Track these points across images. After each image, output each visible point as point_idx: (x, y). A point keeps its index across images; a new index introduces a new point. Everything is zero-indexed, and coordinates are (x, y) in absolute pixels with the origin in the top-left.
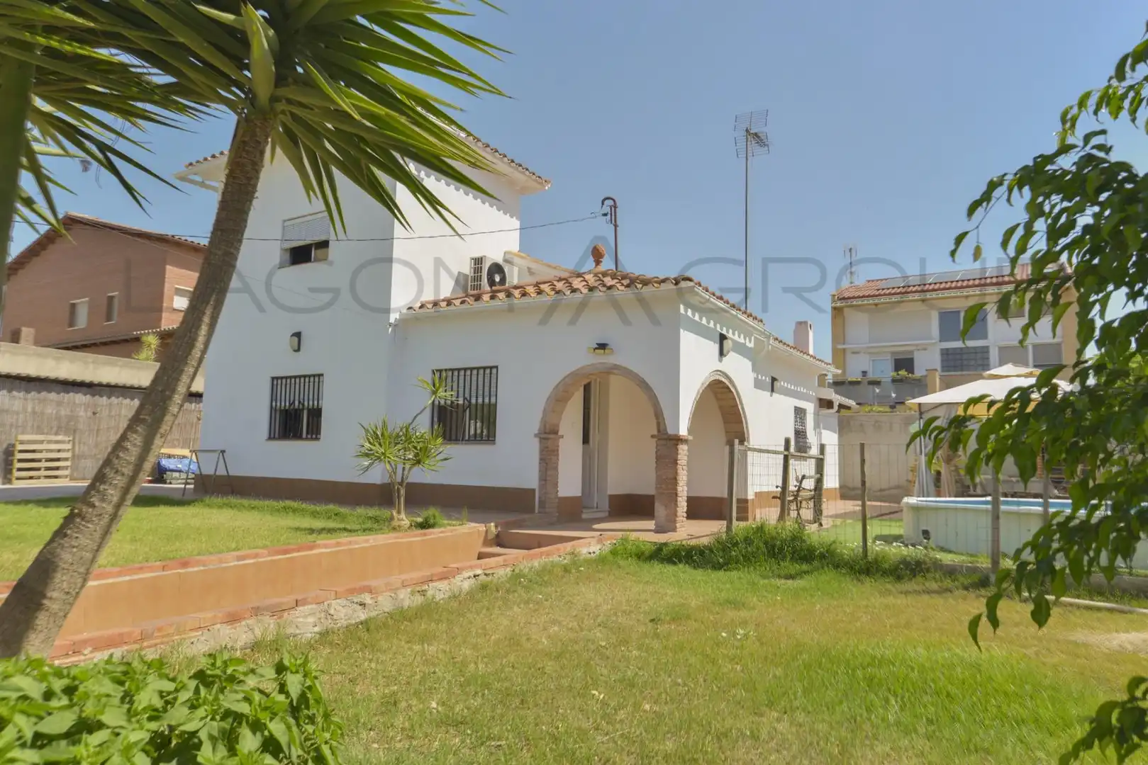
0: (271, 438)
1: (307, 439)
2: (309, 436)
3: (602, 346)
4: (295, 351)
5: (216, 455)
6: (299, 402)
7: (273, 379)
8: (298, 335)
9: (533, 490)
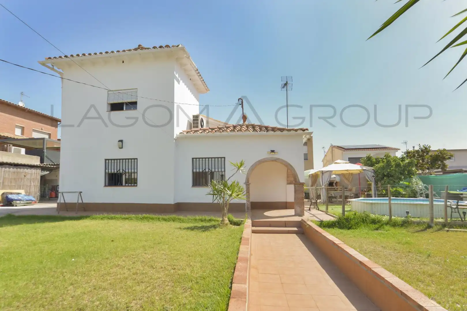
0: (105, 186)
1: (125, 186)
2: (127, 185)
3: (273, 151)
4: (120, 148)
5: (77, 194)
6: (123, 170)
7: (106, 160)
8: (121, 141)
9: (245, 203)
